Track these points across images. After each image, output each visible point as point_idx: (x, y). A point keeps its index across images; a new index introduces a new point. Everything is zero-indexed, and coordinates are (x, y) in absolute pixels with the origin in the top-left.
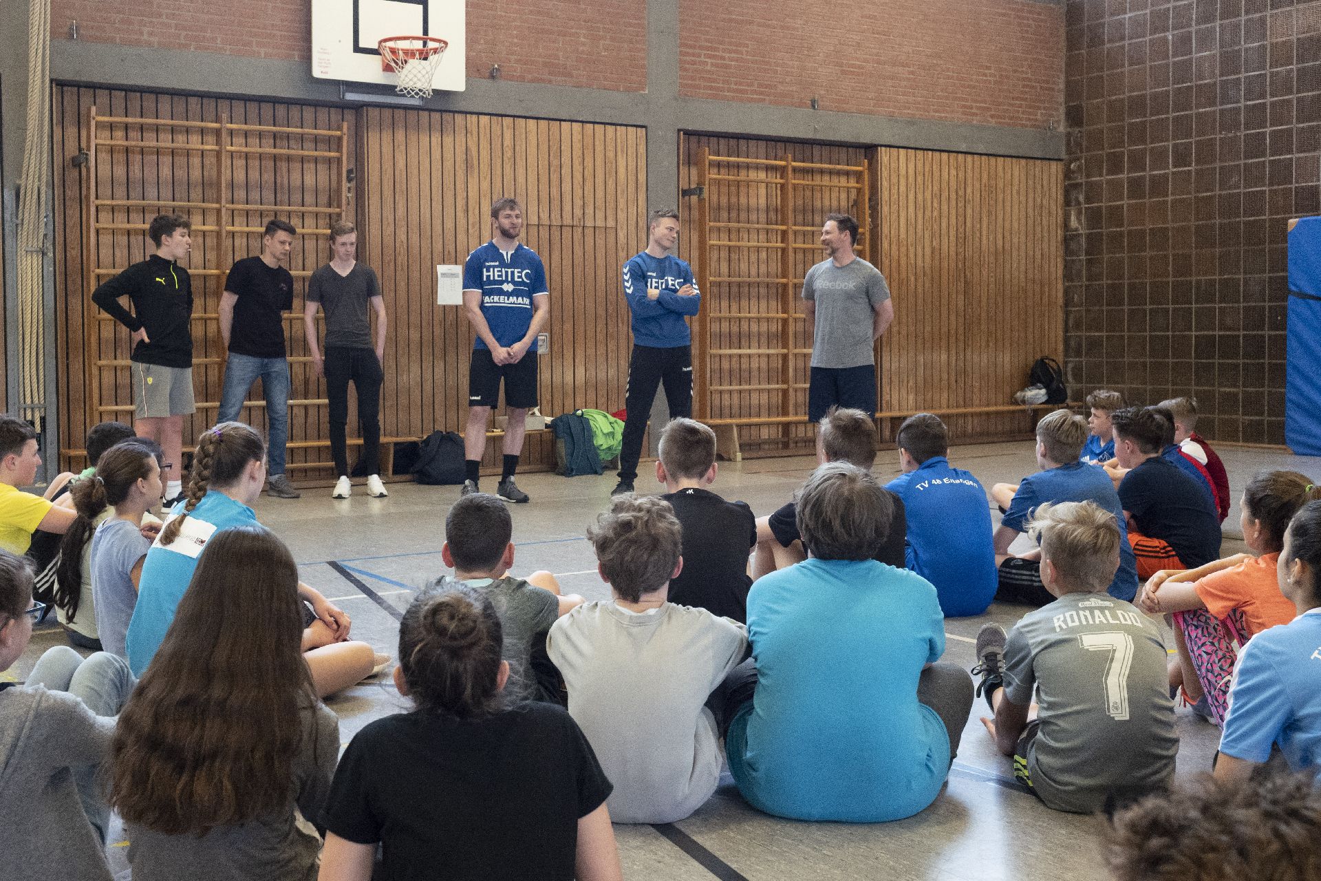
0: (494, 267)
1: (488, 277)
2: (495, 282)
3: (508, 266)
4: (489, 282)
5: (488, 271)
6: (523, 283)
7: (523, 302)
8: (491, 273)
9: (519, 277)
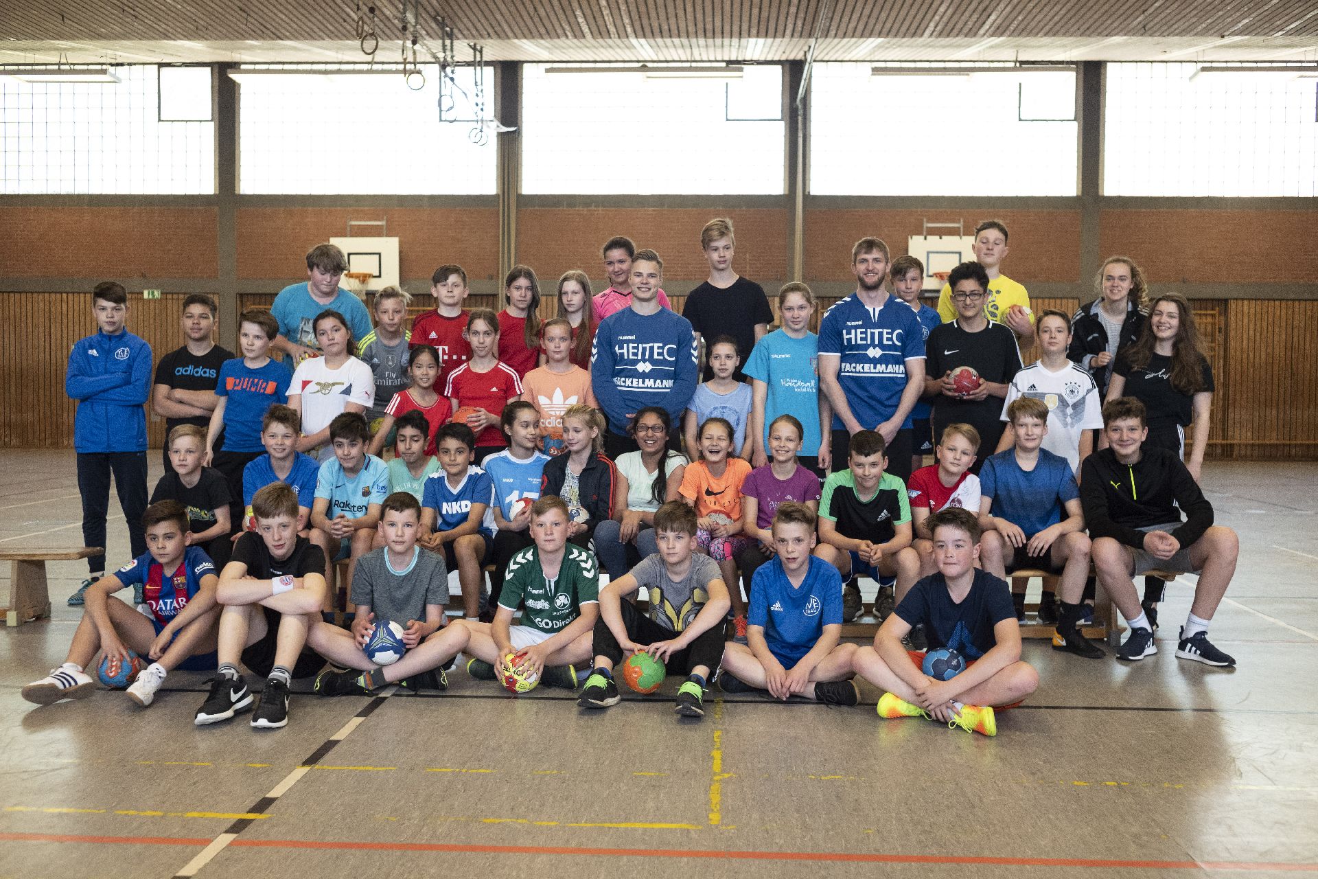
0: (856, 327)
1: (849, 340)
2: (857, 347)
3: (875, 326)
4: (852, 347)
5: (849, 333)
6: (894, 347)
7: (895, 370)
8: (853, 336)
9: (888, 339)
